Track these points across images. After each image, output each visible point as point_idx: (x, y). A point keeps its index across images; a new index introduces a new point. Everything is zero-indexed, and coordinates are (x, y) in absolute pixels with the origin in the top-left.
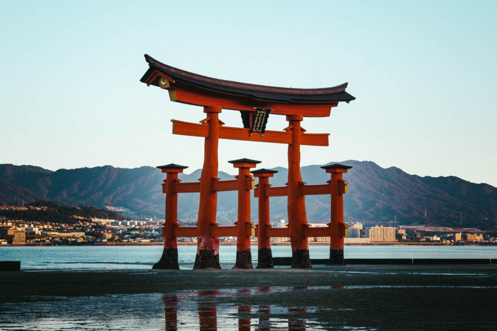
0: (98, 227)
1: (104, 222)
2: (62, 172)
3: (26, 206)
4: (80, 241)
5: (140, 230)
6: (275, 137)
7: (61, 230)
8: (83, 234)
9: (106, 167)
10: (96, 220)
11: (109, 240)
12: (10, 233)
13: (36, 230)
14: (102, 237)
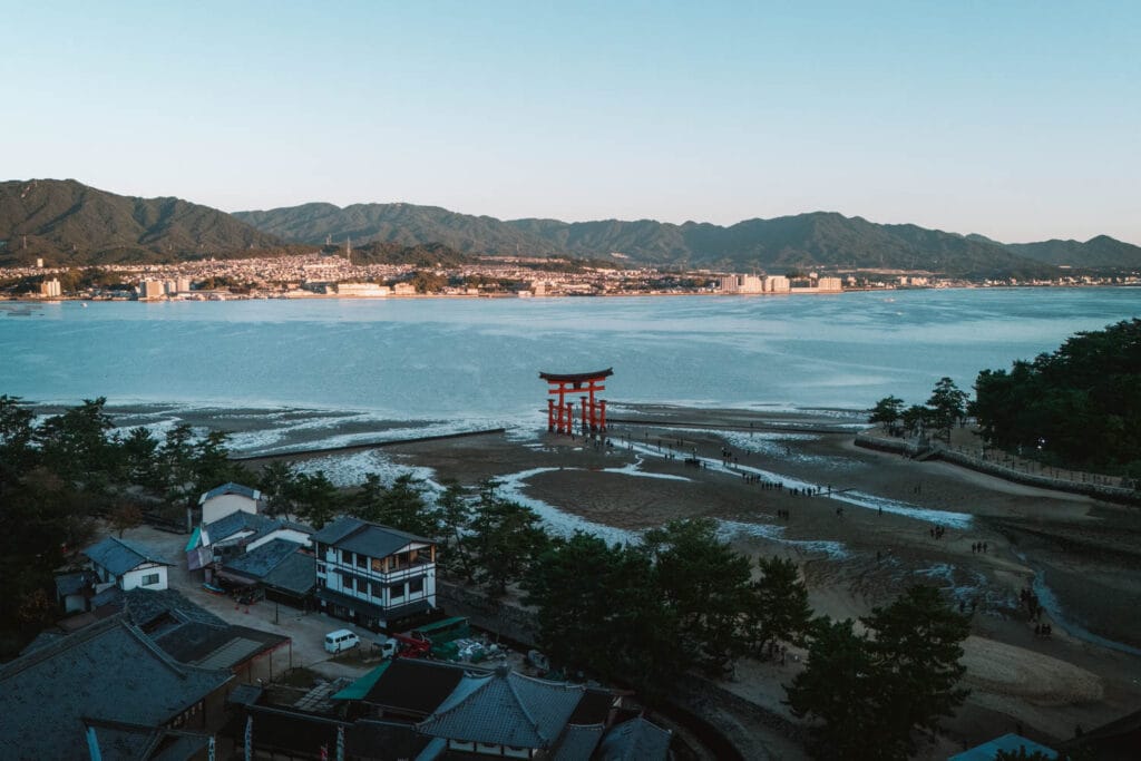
0: (602, 278)
1: (606, 272)
2: (576, 224)
3: (548, 258)
4: (586, 292)
5: (633, 280)
6: (585, 390)
7: (572, 283)
8: (588, 286)
9: (611, 221)
10: (600, 270)
11: (609, 292)
12: (533, 285)
13: (553, 284)
14: (601, 288)
